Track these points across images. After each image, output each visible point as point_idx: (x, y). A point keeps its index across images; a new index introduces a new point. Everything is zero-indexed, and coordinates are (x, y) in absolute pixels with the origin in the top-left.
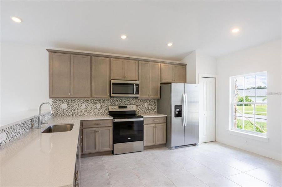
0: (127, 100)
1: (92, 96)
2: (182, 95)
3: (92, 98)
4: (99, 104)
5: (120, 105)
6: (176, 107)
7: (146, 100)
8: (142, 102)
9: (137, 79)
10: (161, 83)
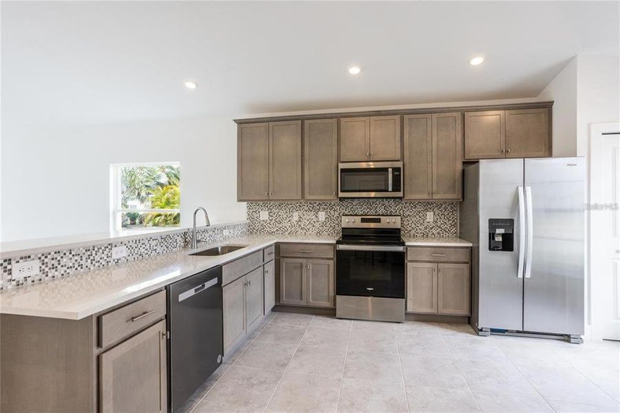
0: (383, 205)
1: (303, 197)
3: (304, 201)
4: (324, 213)
5: (365, 215)
6: (494, 223)
7: (428, 205)
8: (419, 208)
9: (398, 156)
10: (464, 163)
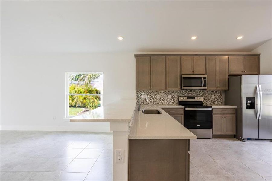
0: (195, 92)
1: (166, 89)
2: (255, 86)
3: (166, 90)
4: (171, 95)
5: (188, 96)
6: (248, 99)
8: (209, 93)
9: (205, 73)
10: (229, 76)
